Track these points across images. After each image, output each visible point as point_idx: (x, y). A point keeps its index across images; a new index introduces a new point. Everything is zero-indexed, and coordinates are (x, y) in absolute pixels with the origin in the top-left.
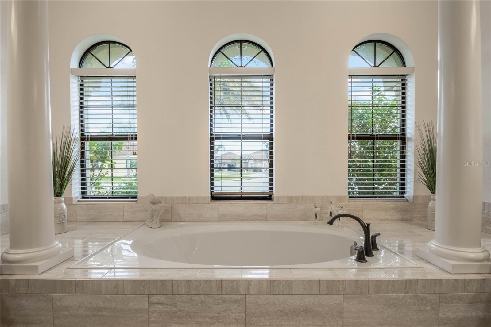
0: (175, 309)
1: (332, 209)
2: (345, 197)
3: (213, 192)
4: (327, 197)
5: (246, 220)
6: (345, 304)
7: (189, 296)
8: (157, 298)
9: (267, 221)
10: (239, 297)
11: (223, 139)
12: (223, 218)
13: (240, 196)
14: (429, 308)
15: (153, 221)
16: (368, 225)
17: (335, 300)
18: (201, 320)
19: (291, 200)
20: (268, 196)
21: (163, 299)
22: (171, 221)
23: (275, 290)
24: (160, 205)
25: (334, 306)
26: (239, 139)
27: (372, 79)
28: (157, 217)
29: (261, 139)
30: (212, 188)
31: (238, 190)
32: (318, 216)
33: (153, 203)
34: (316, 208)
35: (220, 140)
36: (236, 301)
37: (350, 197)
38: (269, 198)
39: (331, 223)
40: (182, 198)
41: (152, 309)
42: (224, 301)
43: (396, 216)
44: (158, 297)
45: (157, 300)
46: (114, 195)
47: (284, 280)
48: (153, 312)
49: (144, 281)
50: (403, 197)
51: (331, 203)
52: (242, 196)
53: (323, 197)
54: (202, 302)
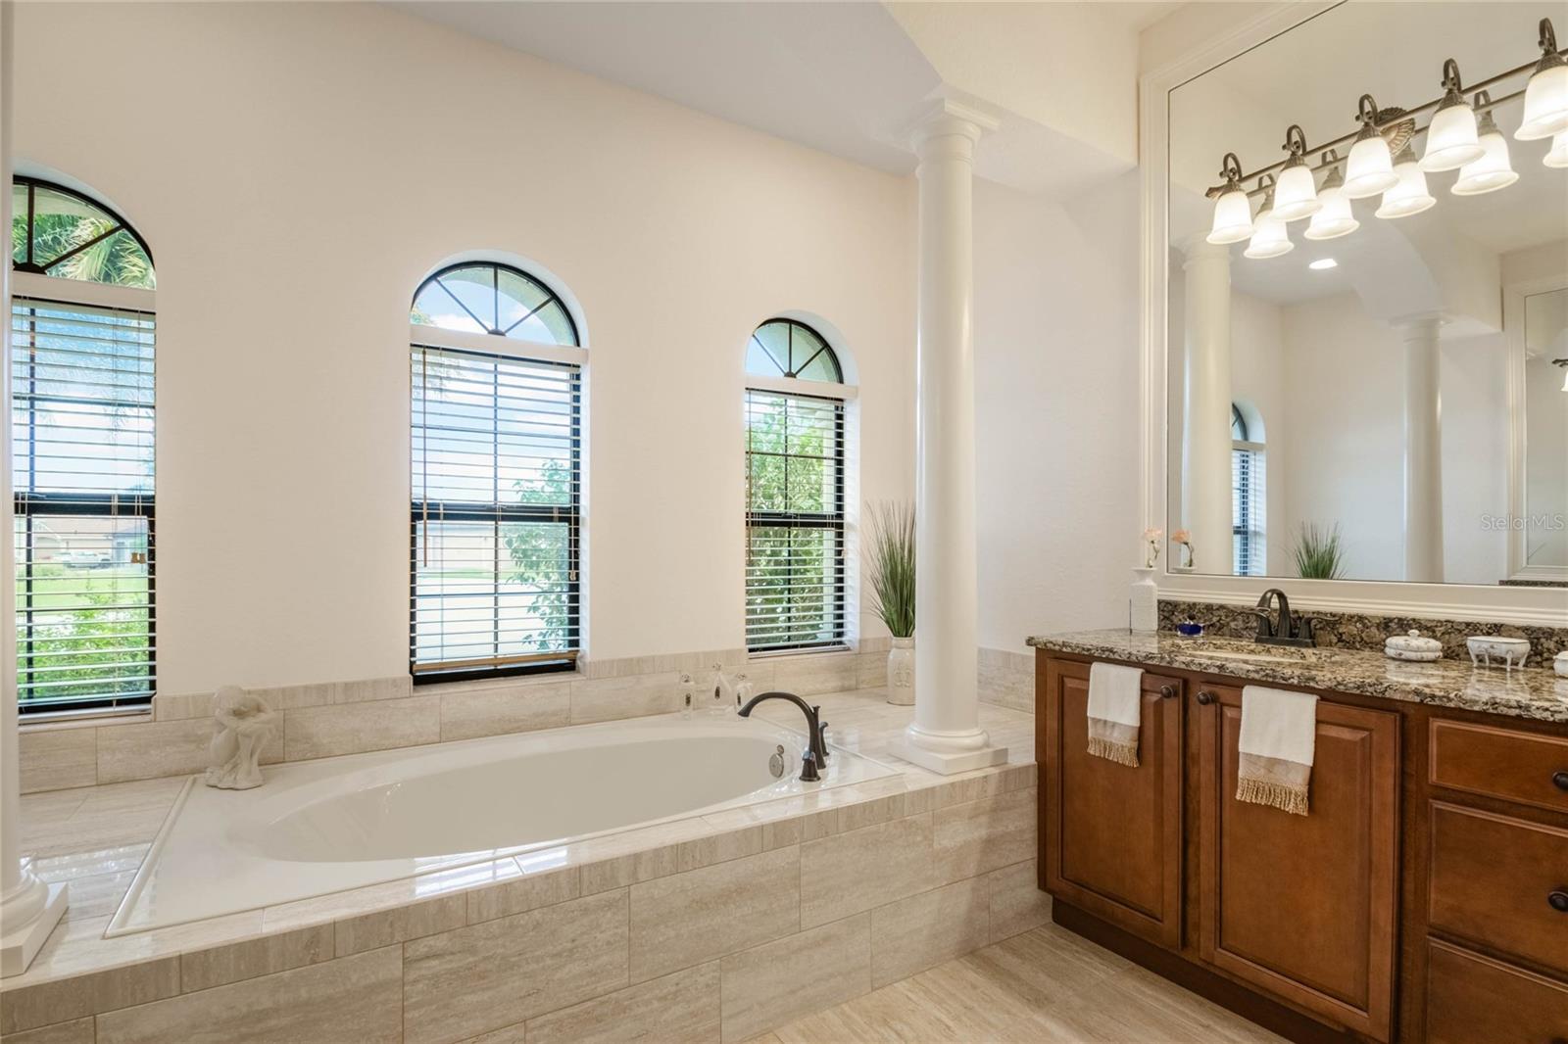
0: (471, 959)
1: (720, 680)
2: (741, 651)
3: (415, 662)
4: (705, 654)
5: (518, 728)
6: (802, 860)
7: (507, 921)
8: (425, 946)
9: (571, 725)
10: (616, 894)
11: (447, 517)
12: (451, 733)
13: (492, 668)
14: (919, 839)
15: (235, 766)
16: (816, 709)
17: (786, 855)
18: (533, 966)
19: (630, 667)
20: (566, 661)
21: (441, 942)
22: (283, 762)
24: (263, 716)
25: (786, 866)
26: (493, 518)
28: (251, 756)
29: (551, 519)
30: (413, 653)
31: (487, 652)
32: (692, 699)
33: (239, 714)
34: (687, 681)
35: (438, 518)
36: (610, 905)
37: (751, 650)
38: (570, 667)
39: (745, 713)
40: (322, 689)
41: (412, 976)
42: (586, 911)
43: (834, 683)
44: (431, 941)
45: (426, 949)
48: (416, 981)
49: (393, 910)
50: (840, 643)
51: (719, 668)
52: (499, 667)
53: (696, 655)
54: (537, 925)
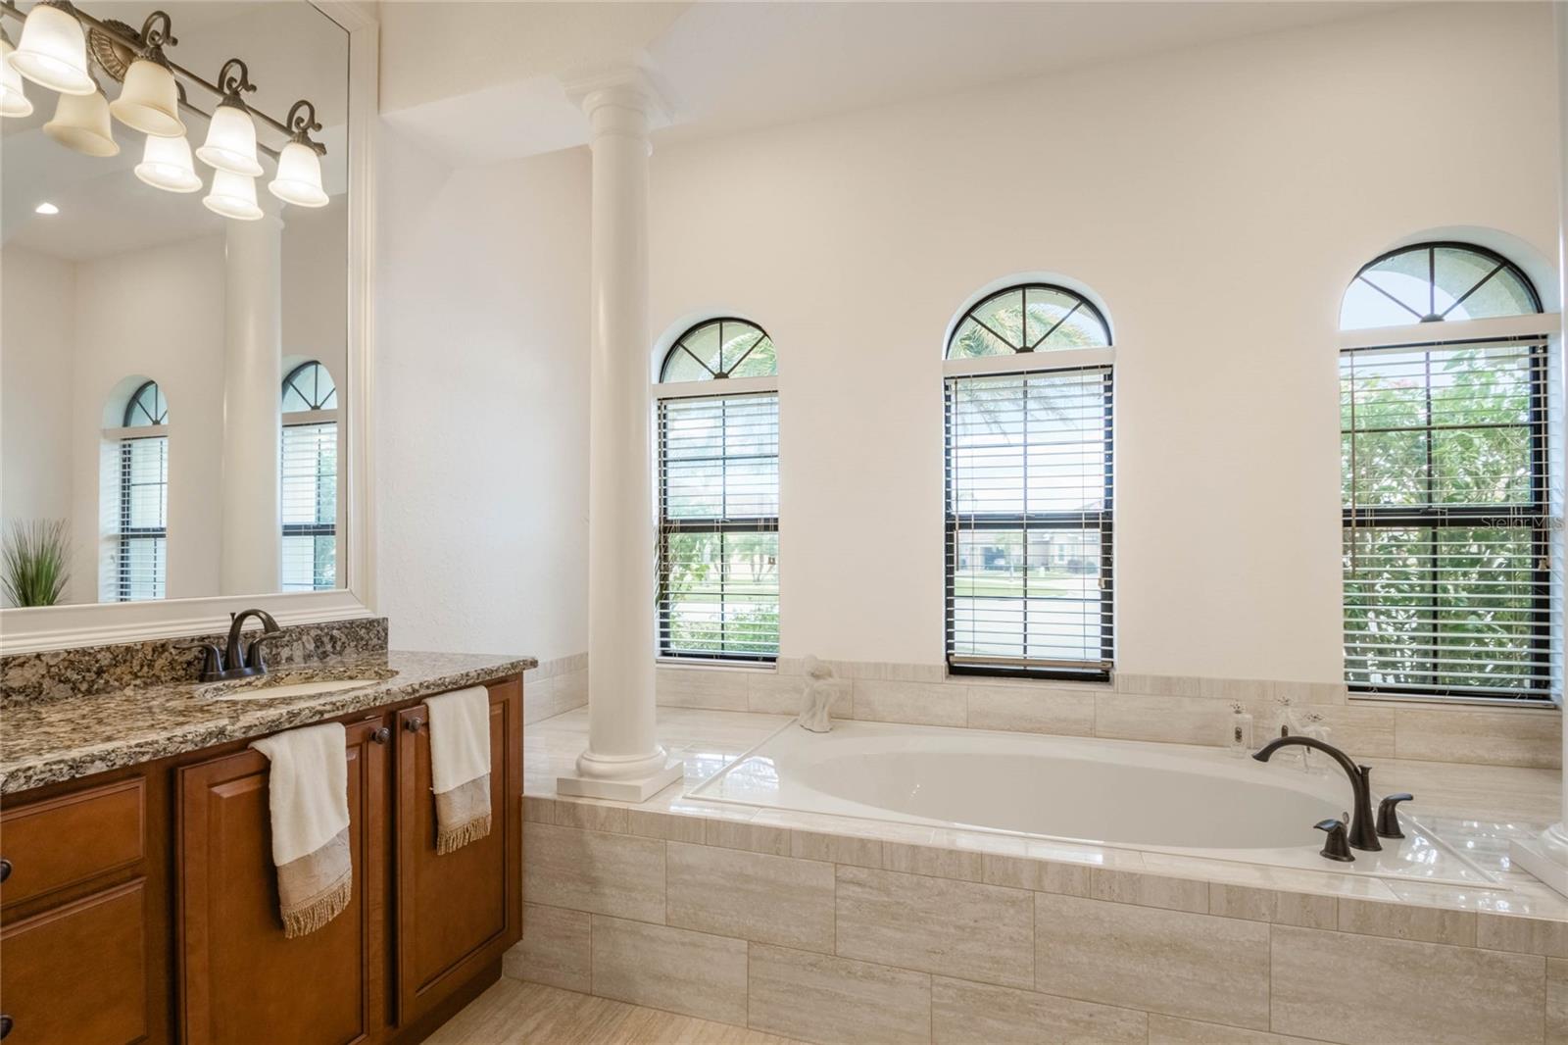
0: (886, 899)
1: (1287, 717)
2: (1334, 687)
3: (953, 654)
4: (1275, 684)
5: (1039, 729)
6: (1273, 944)
7: (915, 879)
8: (851, 873)
9: (1095, 737)
10: (1021, 894)
11: (977, 526)
12: (976, 721)
13: (1022, 668)
14: (1511, 988)
15: (814, 715)
16: (1365, 770)
17: (1248, 932)
18: (937, 928)
19: (1167, 686)
20: (1099, 671)
21: (863, 875)
22: (852, 719)
23: (1102, 891)
24: (831, 680)
25: (1247, 944)
26: (1020, 526)
27: (1424, 354)
28: (824, 707)
29: (1079, 526)
30: (949, 646)
31: (1017, 652)
32: (1233, 735)
33: (816, 676)
34: (1238, 712)
35: (971, 528)
36: (1013, 903)
37: (1352, 688)
38: (1104, 678)
39: (1263, 756)
40: (877, 666)
41: (841, 893)
42: (987, 898)
43: (1513, 752)
44: (855, 870)
45: (851, 876)
46: (727, 652)
47: (1123, 873)
48: (843, 898)
49: (829, 835)
50: (1546, 697)
51: (1286, 703)
52: (1028, 668)
53: (1262, 684)
54: (941, 894)
